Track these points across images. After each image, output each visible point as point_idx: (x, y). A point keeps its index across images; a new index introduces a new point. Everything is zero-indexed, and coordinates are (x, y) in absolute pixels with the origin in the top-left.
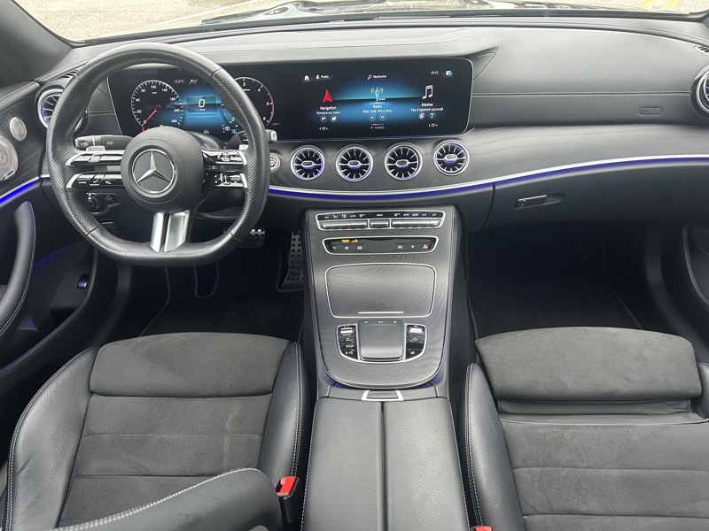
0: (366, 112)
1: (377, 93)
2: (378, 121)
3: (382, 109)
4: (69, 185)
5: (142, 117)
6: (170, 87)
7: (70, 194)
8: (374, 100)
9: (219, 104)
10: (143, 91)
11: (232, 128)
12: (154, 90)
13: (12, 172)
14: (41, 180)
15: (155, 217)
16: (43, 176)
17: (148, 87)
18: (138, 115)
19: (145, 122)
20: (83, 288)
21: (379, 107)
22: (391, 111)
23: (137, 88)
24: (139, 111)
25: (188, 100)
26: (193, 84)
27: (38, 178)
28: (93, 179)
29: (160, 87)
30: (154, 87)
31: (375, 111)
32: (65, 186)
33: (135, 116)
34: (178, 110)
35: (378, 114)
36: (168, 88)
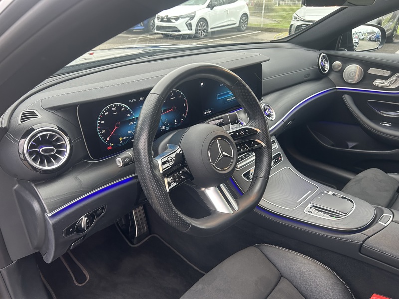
5: (105, 135)
10: (106, 113)
11: (166, 126)
12: (115, 111)
17: (110, 110)
19: (108, 139)
23: (102, 113)
24: (103, 131)
26: (142, 100)
29: (119, 108)
30: (115, 109)
33: (100, 136)
34: (132, 123)
36: (125, 107)
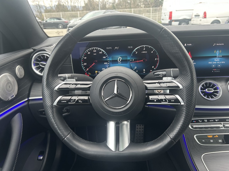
0: (211, 63)
1: (217, 53)
2: (216, 68)
3: (220, 61)
4: (55, 103)
5: (86, 67)
6: (104, 51)
7: (54, 109)
8: (216, 57)
9: (129, 60)
10: (89, 53)
12: (95, 53)
13: (13, 96)
14: (29, 100)
15: (108, 124)
16: (30, 98)
17: (92, 52)
18: (85, 66)
19: (88, 69)
20: (40, 160)
21: (218, 60)
22: (224, 62)
23: (86, 52)
24: (85, 64)
25: (112, 58)
26: (116, 49)
27: (27, 99)
28: (70, 99)
29: (98, 51)
30: (95, 51)
31: (215, 63)
32: (52, 104)
33: (83, 66)
34: (106, 63)
35: (217, 64)
36: (102, 51)
